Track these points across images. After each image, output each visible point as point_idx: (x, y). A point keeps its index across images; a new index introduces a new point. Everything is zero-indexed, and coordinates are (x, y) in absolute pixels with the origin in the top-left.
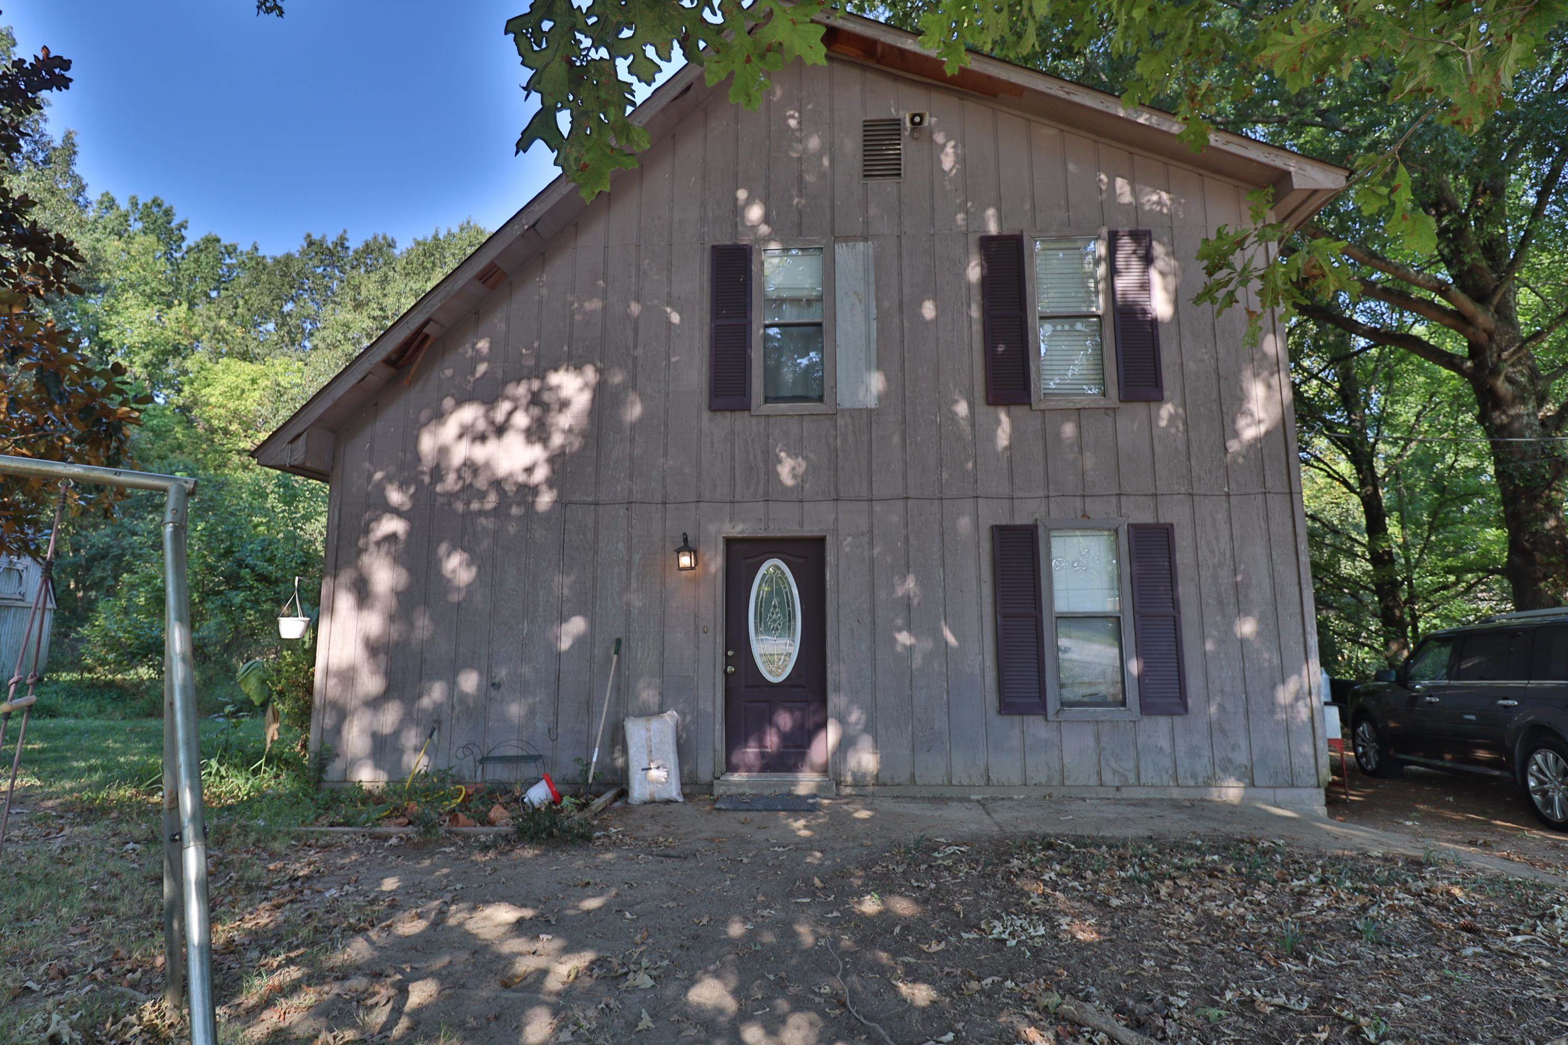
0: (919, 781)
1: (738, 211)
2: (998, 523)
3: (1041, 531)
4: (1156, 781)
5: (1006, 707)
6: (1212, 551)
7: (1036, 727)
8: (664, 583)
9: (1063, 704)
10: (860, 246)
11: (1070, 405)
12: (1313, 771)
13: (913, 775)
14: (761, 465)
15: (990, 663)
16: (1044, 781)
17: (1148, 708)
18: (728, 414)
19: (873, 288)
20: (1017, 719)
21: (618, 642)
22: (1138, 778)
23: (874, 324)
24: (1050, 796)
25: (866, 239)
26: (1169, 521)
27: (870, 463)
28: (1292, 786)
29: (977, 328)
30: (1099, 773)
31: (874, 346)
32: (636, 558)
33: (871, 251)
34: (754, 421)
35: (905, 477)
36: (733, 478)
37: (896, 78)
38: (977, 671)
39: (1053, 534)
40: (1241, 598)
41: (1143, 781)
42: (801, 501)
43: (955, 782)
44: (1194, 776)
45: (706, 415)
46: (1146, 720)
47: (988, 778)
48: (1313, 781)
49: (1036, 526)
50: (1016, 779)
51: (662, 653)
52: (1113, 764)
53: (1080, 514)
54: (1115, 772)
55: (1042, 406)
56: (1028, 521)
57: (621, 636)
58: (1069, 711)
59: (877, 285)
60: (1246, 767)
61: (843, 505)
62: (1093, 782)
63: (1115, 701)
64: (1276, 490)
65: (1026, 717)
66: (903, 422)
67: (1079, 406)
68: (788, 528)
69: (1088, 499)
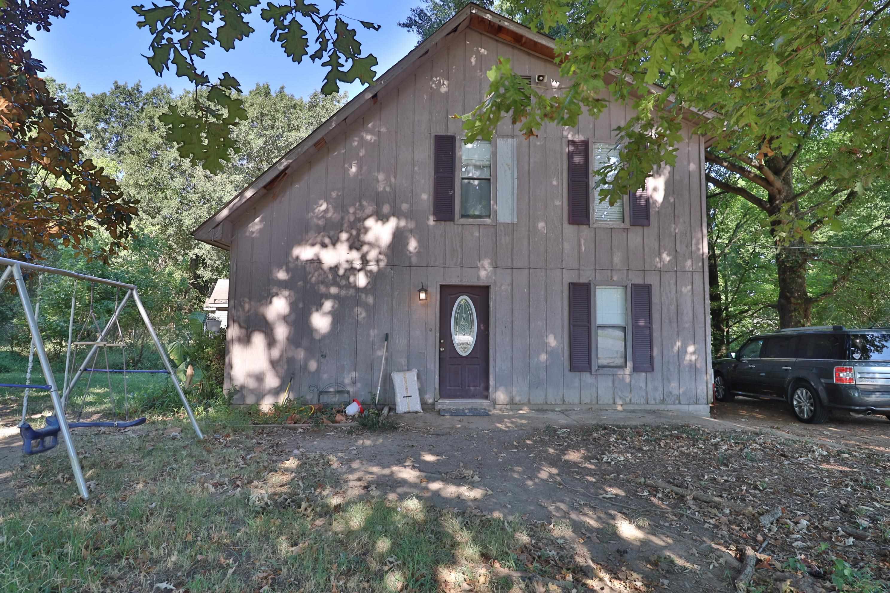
0: (532, 402)
1: (448, 118)
2: (572, 281)
3: (592, 286)
4: (638, 402)
5: (573, 368)
6: (668, 298)
7: (586, 377)
8: (410, 307)
9: (599, 367)
10: (510, 140)
11: (608, 226)
12: (705, 397)
13: (529, 400)
14: (459, 250)
15: (566, 348)
16: (589, 402)
17: (636, 369)
18: (443, 223)
19: (515, 162)
20: (578, 373)
21: (387, 335)
22: (631, 401)
23: (516, 181)
24: (592, 409)
25: (513, 137)
26: (649, 283)
27: (512, 250)
28: (697, 404)
29: (565, 186)
30: (614, 398)
31: (515, 191)
32: (396, 293)
33: (515, 143)
34: (456, 226)
35: (529, 257)
36: (445, 254)
37: (529, 54)
38: (560, 351)
39: (597, 287)
40: (679, 320)
41: (633, 401)
42: (479, 268)
43: (548, 403)
44: (655, 399)
45: (432, 222)
46: (635, 374)
47: (564, 401)
48: (705, 402)
49: (590, 284)
50: (577, 401)
51: (409, 341)
52: (620, 393)
53: (610, 279)
54: (620, 398)
55: (595, 226)
56: (586, 281)
57: (389, 332)
58: (601, 370)
59: (518, 161)
60: (677, 395)
61: (500, 270)
62: (611, 402)
63: (622, 366)
64: (697, 270)
65: (582, 373)
66: (529, 231)
67: (612, 227)
68: (472, 281)
69: (614, 271)
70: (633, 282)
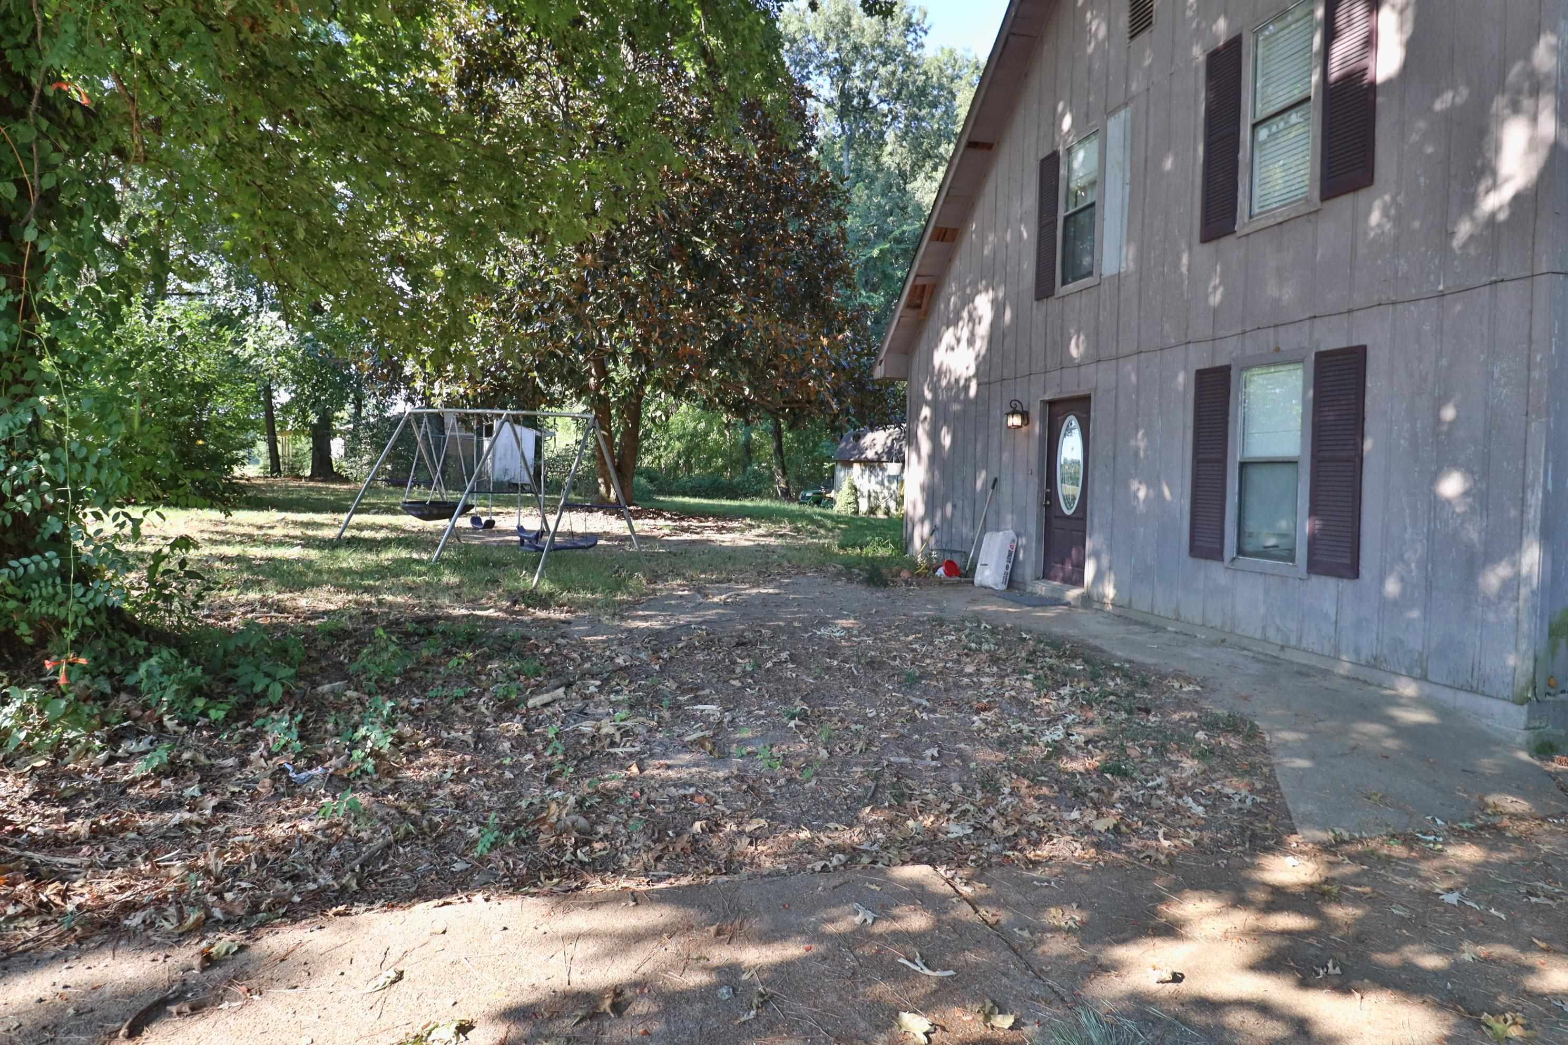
0: (1135, 607)
1: (1056, 121)
2: (1202, 367)
3: (1233, 373)
4: (1317, 648)
5: (1195, 550)
7: (1215, 571)
9: (1241, 551)
10: (1123, 114)
11: (1273, 221)
12: (1509, 679)
13: (1130, 601)
14: (1059, 339)
15: (1187, 507)
16: (1219, 625)
17: (1314, 567)
18: (1043, 301)
19: (1128, 151)
20: (1202, 562)
21: (996, 480)
22: (1300, 639)
23: (1127, 188)
24: (1223, 641)
25: (1126, 104)
26: (1362, 343)
27: (1118, 325)
28: (1472, 691)
29: (1200, 160)
30: (1264, 628)
31: (1126, 210)
33: (1129, 115)
34: (1055, 304)
35: (1139, 332)
36: (1046, 353)
38: (1178, 516)
39: (1244, 373)
41: (1304, 645)
42: (1079, 366)
43: (1156, 612)
45: (1035, 303)
46: (1314, 579)
47: (1179, 615)
48: (1507, 692)
49: (1229, 367)
50: (1198, 620)
51: (1013, 490)
52: (1278, 621)
53: (1272, 347)
54: (1278, 629)
55: (1246, 231)
56: (1224, 363)
57: (997, 475)
58: (1245, 562)
59: (1132, 149)
60: (1421, 654)
61: (1102, 366)
62: (1258, 635)
63: (1290, 556)
64: (1513, 275)
65: (1209, 562)
66: (1141, 279)
67: (1280, 220)
68: (1072, 390)
69: (1281, 329)
70: (1323, 348)
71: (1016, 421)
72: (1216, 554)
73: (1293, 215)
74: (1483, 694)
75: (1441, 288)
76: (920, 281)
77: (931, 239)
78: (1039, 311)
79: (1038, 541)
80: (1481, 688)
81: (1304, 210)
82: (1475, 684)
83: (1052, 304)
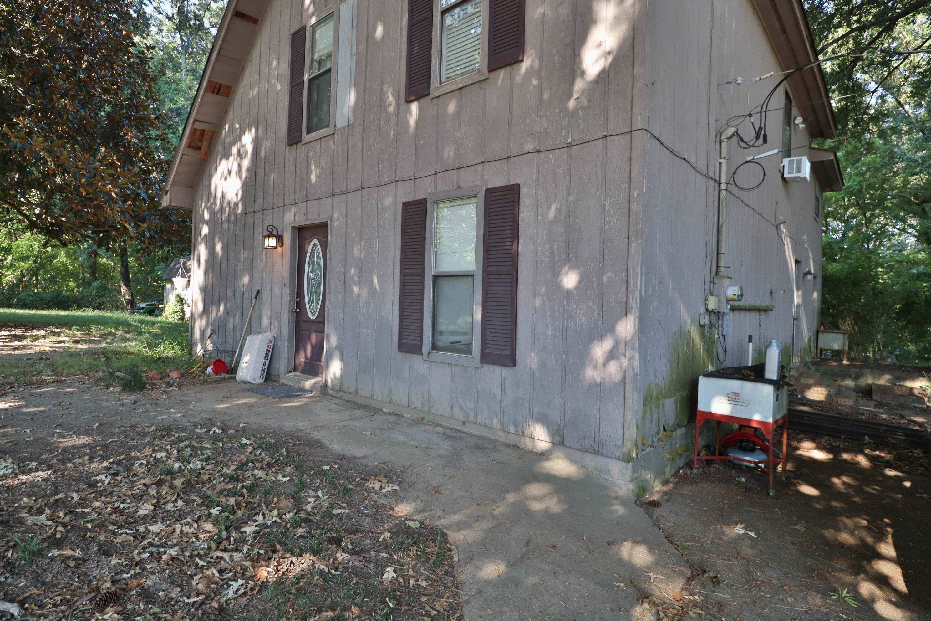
0: (360, 394)
1: (303, 4)
2: (407, 200)
3: (429, 205)
4: (488, 422)
5: (402, 346)
7: (417, 363)
9: (435, 347)
12: (620, 443)
13: (357, 387)
14: (305, 177)
15: (396, 312)
16: (419, 406)
17: (486, 358)
18: (293, 146)
19: (355, 30)
20: (408, 355)
21: (258, 292)
22: (476, 416)
23: (354, 58)
24: (423, 419)
26: (517, 182)
27: (347, 166)
28: (596, 453)
29: (405, 38)
30: (451, 408)
31: (353, 76)
33: (356, 2)
34: (304, 147)
35: (362, 172)
36: (295, 188)
38: (390, 318)
39: (436, 205)
41: (479, 420)
42: (319, 199)
43: (375, 397)
44: (516, 424)
45: (288, 148)
46: (486, 367)
47: (391, 399)
49: (426, 200)
50: (405, 402)
51: (272, 297)
52: (460, 400)
53: (455, 185)
54: (461, 408)
55: (437, 94)
56: (422, 197)
57: (258, 288)
58: (438, 355)
59: (357, 28)
60: (559, 425)
61: (336, 198)
62: (447, 414)
63: (468, 350)
64: (618, 131)
65: (412, 356)
66: (363, 130)
67: (460, 86)
68: (315, 218)
69: (462, 171)
70: (490, 186)
71: (271, 242)
72: (417, 349)
73: (470, 82)
74: (602, 455)
75: (569, 140)
76: (198, 126)
77: (206, 90)
78: (290, 154)
79: (290, 341)
80: (600, 451)
81: (477, 78)
82: (596, 448)
83: (300, 149)
